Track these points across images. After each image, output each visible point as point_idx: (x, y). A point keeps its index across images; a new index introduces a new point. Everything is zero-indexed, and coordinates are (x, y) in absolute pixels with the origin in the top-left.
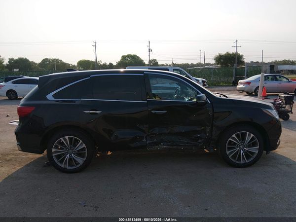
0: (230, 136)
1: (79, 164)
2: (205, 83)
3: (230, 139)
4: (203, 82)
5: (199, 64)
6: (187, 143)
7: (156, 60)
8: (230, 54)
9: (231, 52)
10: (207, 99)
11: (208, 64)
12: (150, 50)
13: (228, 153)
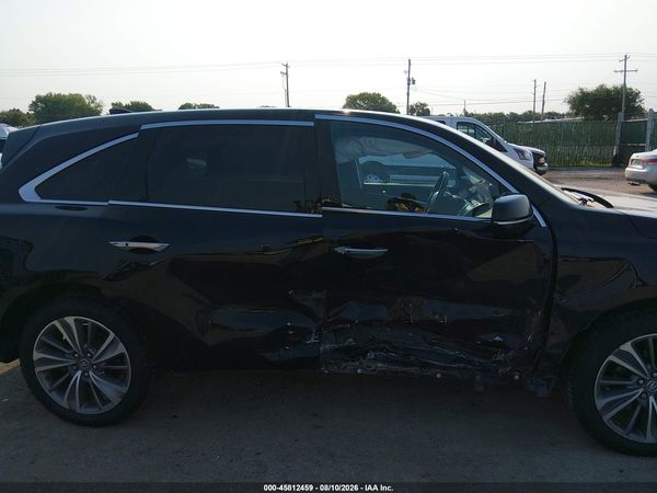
0: (613, 346)
1: (109, 401)
2: (542, 160)
3: (611, 358)
4: (536, 156)
5: (530, 116)
6: (457, 360)
7: (425, 105)
8: (608, 90)
9: (610, 86)
10: (536, 213)
11: (551, 115)
12: (411, 81)
13: (600, 403)
